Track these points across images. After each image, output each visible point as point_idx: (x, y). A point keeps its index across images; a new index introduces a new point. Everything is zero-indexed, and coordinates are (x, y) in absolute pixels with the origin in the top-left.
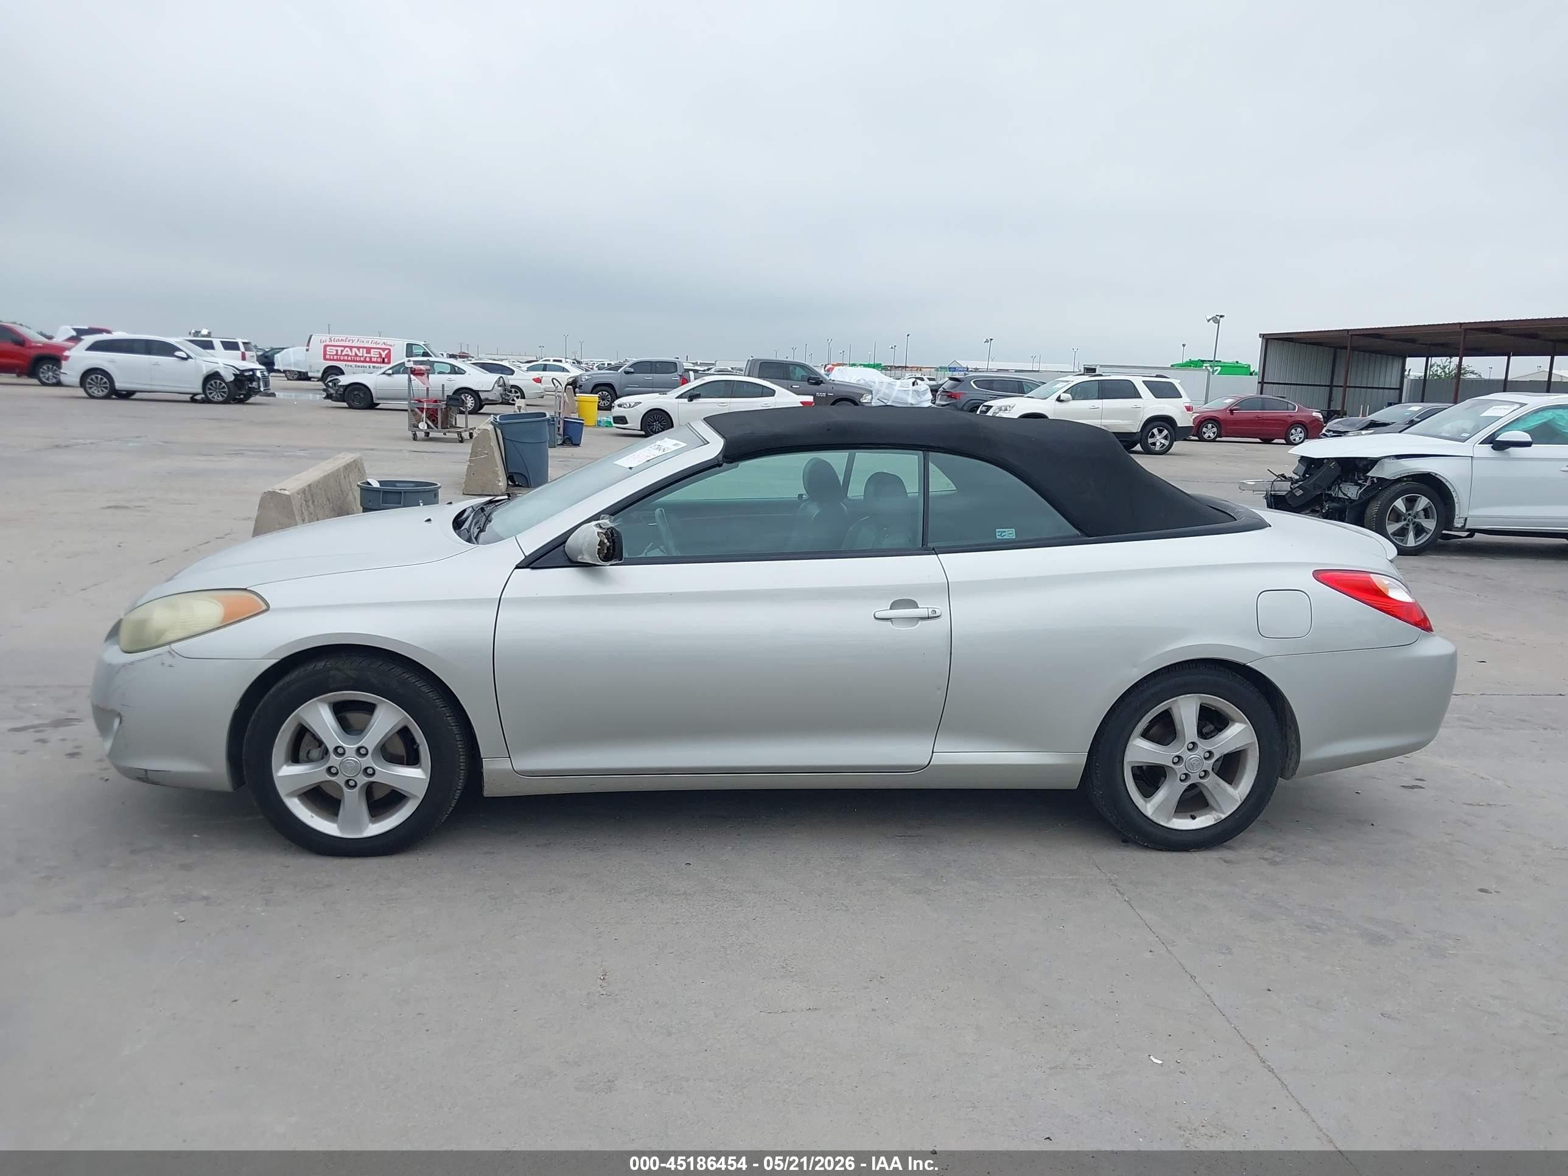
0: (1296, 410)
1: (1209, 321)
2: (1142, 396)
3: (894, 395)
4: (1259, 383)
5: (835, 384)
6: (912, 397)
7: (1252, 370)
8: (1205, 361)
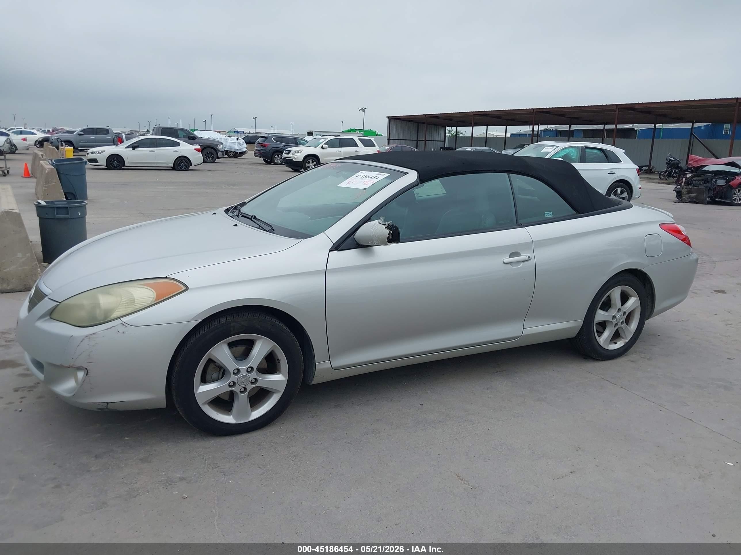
1: (360, 110)
2: (359, 146)
3: (228, 145)
4: (388, 139)
5: (203, 139)
6: (237, 146)
7: (377, 133)
8: (357, 129)
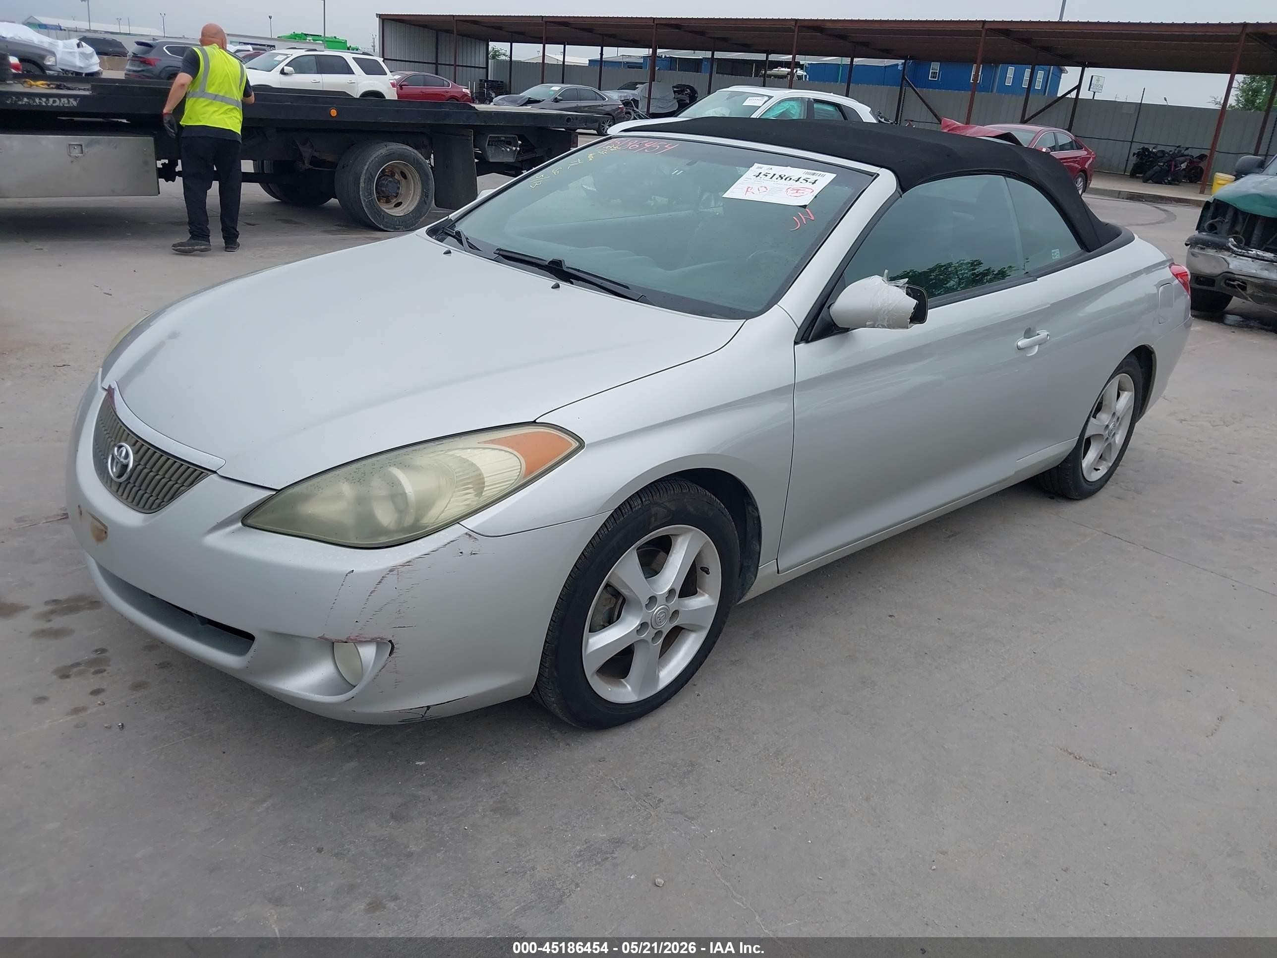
0: (450, 87)
2: (355, 73)
6: (80, 59)
